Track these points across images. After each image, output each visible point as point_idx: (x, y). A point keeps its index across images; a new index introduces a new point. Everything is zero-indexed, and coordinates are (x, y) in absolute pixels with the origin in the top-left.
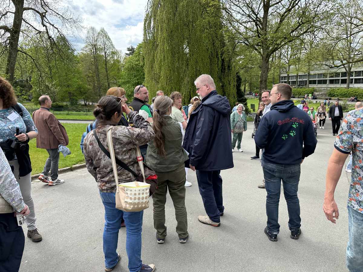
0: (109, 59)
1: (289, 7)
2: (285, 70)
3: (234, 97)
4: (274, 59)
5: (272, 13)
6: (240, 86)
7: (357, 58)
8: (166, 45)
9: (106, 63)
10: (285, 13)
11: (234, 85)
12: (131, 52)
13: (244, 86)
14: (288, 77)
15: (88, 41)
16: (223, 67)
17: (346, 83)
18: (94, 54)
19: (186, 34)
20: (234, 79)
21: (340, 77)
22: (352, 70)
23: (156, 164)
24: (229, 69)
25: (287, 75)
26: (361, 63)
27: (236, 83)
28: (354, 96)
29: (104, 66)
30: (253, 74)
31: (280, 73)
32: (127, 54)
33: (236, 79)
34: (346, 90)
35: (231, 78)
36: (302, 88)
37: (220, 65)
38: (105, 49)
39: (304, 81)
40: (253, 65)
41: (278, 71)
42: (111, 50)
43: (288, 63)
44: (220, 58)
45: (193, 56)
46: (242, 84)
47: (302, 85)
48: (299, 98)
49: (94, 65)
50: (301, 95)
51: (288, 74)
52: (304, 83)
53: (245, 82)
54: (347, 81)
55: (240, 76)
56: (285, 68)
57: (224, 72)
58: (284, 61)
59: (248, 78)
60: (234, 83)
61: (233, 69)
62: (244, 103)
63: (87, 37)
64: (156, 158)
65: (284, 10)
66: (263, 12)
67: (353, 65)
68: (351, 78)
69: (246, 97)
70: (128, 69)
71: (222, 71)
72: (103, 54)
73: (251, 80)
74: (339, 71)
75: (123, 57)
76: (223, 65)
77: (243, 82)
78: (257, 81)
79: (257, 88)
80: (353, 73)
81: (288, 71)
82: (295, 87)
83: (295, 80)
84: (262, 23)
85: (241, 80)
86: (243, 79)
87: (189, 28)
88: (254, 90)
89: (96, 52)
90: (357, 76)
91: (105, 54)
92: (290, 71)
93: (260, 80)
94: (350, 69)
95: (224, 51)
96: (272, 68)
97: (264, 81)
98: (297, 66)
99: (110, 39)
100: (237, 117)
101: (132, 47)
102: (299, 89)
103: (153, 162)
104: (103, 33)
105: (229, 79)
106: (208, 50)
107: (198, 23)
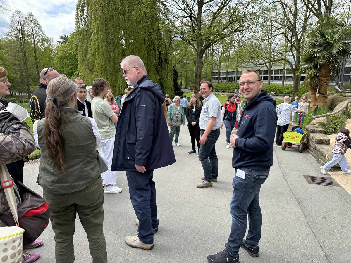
0: (38, 46)
1: (221, 6)
2: (216, 66)
3: (172, 90)
4: (207, 56)
5: (206, 10)
6: (177, 80)
7: (276, 57)
8: (100, 33)
9: (35, 51)
10: (218, 10)
11: (171, 79)
12: (64, 40)
13: (180, 80)
14: (220, 73)
15: (13, 25)
16: (160, 60)
17: (267, 80)
18: (21, 40)
19: (122, 24)
20: (171, 72)
21: (263, 74)
22: (272, 69)
23: (52, 182)
24: (166, 63)
25: (218, 72)
26: (279, 62)
27: (173, 77)
28: (274, 91)
29: (33, 54)
30: (188, 69)
31: (212, 70)
32: (60, 42)
33: (173, 72)
34: (268, 86)
35: (168, 71)
36: (231, 83)
37: (157, 58)
38: (34, 36)
39: (233, 77)
40: (188, 60)
41: (211, 67)
42: (41, 37)
43: (219, 60)
44: (157, 51)
45: (129, 46)
46: (179, 78)
47: (231, 81)
48: (228, 92)
49: (21, 52)
50: (230, 89)
51: (219, 70)
52: (233, 79)
53: (182, 76)
54: (269, 78)
55: (177, 70)
56: (217, 65)
57: (162, 65)
58: (216, 58)
59: (184, 73)
60: (171, 77)
61: (170, 63)
62: (180, 96)
63: (12, 21)
64: (52, 174)
65: (217, 8)
66: (198, 9)
67: (273, 65)
68: (272, 75)
69: (183, 90)
70: (61, 58)
71: (159, 65)
72: (32, 40)
73: (186, 74)
74: (262, 69)
75: (55, 45)
76: (160, 58)
77: (179, 76)
78: (192, 76)
79: (192, 83)
80: (273, 71)
81: (219, 67)
82: (225, 83)
83: (226, 76)
84: (197, 19)
85: (178, 73)
86: (179, 74)
87: (124, 17)
88: (189, 84)
89: (23, 37)
90: (276, 74)
91: (34, 41)
92: (221, 68)
93: (194, 75)
94: (271, 67)
95: (160, 43)
96: (206, 64)
97: (198, 76)
98: (227, 63)
99: (39, 25)
100: (174, 110)
101: (65, 35)
102: (229, 85)
103: (48, 180)
104: (31, 18)
105: (167, 72)
106: (145, 42)
107: (134, 13)
